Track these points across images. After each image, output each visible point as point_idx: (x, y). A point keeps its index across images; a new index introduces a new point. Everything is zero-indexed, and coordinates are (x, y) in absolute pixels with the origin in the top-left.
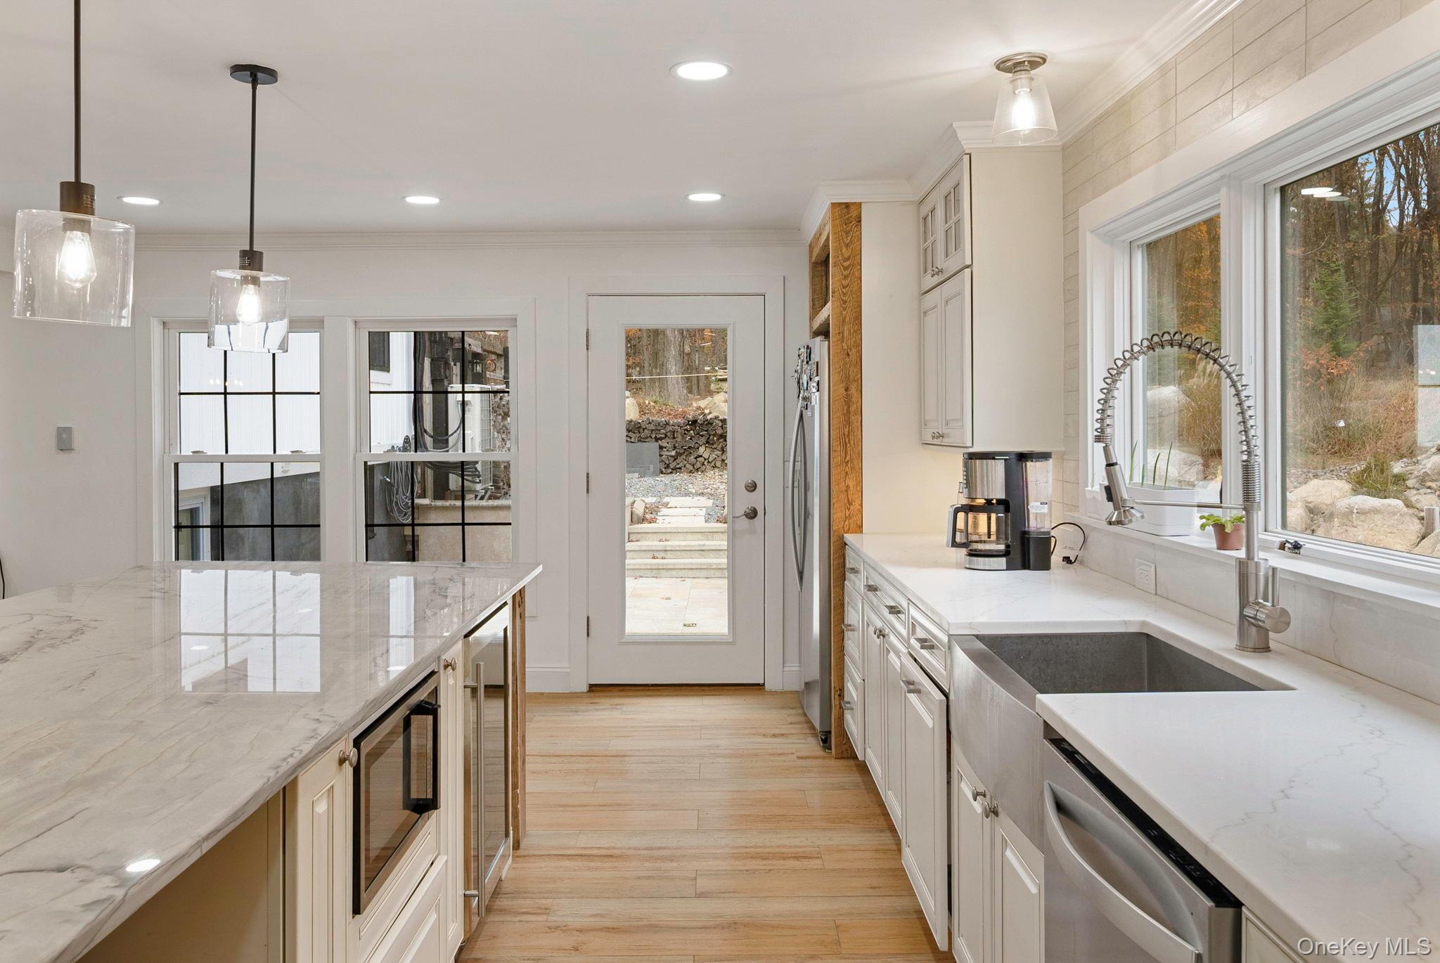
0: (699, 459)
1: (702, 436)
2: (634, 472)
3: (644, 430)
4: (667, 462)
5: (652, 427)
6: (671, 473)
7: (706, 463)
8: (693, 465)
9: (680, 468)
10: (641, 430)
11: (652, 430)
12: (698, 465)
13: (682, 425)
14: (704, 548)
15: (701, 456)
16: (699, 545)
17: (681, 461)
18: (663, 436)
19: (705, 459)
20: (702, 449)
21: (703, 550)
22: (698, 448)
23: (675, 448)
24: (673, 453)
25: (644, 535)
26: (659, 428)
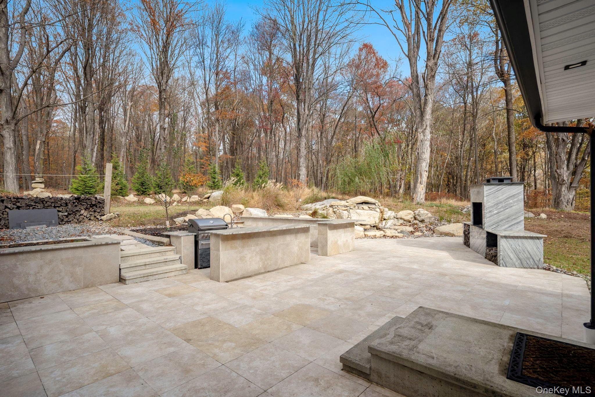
0: (81, 216)
1: (83, 205)
2: (44, 224)
3: (46, 202)
4: (62, 218)
5: (52, 201)
6: (65, 224)
7: (85, 218)
8: (78, 220)
9: (70, 221)
10: (44, 202)
11: (52, 202)
12: (81, 219)
13: (71, 200)
14: (167, 260)
15: (82, 215)
16: (164, 259)
17: (71, 217)
18: (59, 205)
19: (85, 216)
20: (82, 212)
21: (166, 262)
22: (80, 211)
23: (67, 211)
24: (66, 214)
25: (126, 258)
26: (57, 201)
